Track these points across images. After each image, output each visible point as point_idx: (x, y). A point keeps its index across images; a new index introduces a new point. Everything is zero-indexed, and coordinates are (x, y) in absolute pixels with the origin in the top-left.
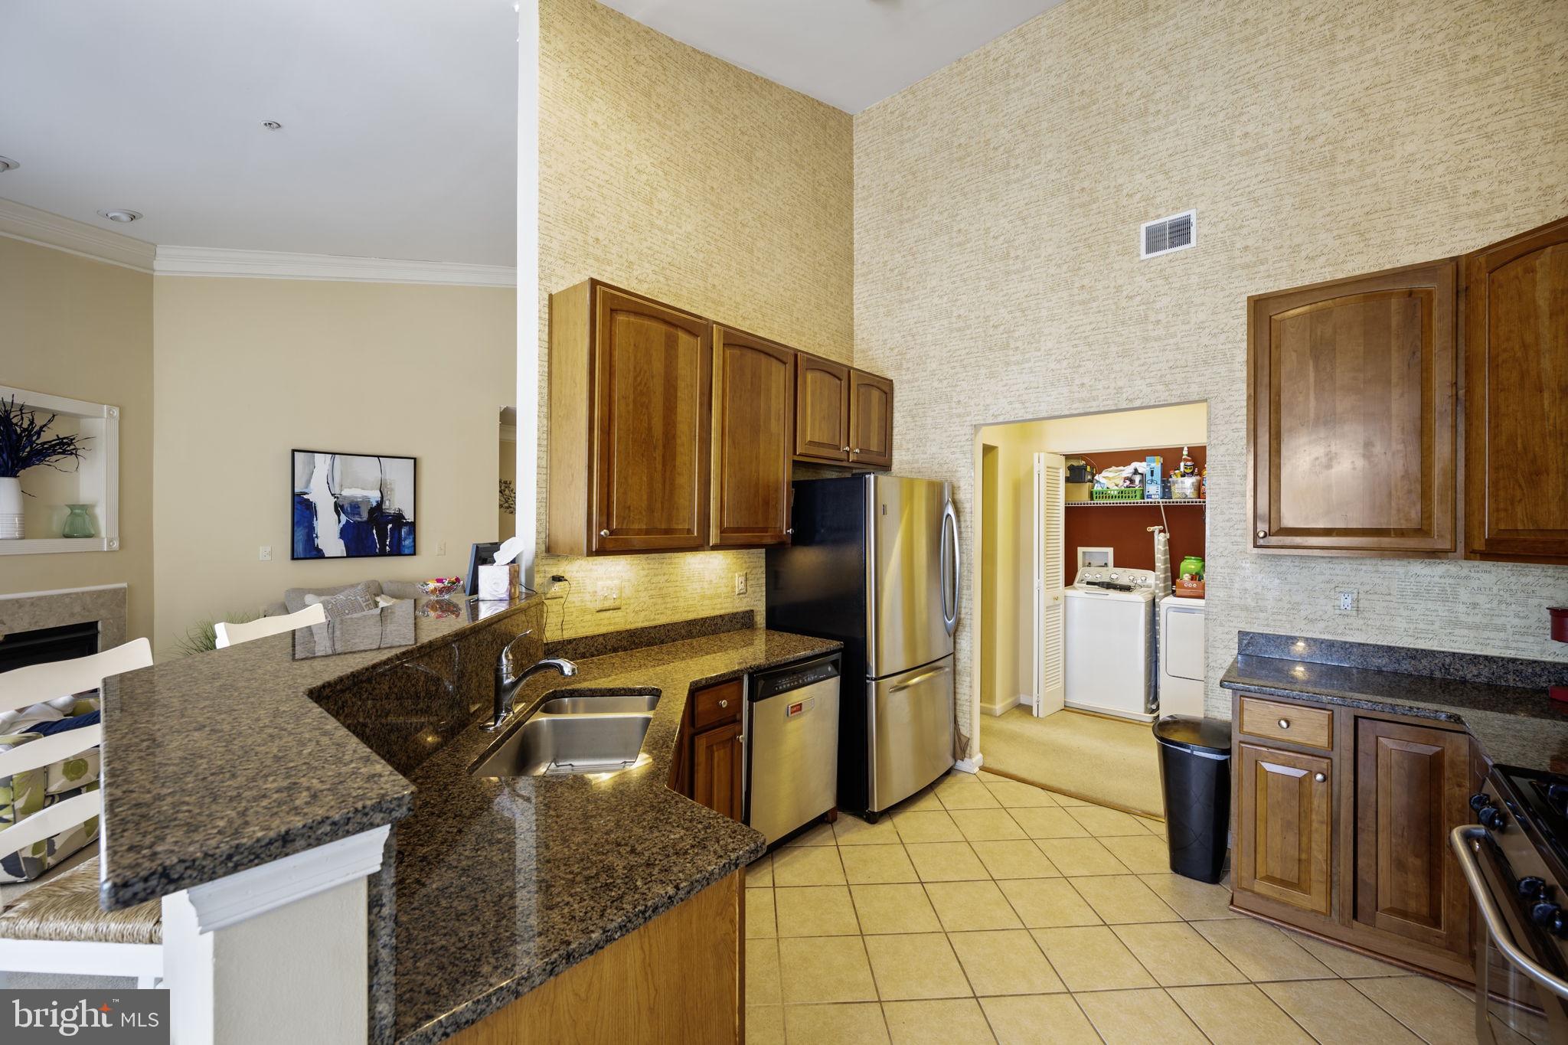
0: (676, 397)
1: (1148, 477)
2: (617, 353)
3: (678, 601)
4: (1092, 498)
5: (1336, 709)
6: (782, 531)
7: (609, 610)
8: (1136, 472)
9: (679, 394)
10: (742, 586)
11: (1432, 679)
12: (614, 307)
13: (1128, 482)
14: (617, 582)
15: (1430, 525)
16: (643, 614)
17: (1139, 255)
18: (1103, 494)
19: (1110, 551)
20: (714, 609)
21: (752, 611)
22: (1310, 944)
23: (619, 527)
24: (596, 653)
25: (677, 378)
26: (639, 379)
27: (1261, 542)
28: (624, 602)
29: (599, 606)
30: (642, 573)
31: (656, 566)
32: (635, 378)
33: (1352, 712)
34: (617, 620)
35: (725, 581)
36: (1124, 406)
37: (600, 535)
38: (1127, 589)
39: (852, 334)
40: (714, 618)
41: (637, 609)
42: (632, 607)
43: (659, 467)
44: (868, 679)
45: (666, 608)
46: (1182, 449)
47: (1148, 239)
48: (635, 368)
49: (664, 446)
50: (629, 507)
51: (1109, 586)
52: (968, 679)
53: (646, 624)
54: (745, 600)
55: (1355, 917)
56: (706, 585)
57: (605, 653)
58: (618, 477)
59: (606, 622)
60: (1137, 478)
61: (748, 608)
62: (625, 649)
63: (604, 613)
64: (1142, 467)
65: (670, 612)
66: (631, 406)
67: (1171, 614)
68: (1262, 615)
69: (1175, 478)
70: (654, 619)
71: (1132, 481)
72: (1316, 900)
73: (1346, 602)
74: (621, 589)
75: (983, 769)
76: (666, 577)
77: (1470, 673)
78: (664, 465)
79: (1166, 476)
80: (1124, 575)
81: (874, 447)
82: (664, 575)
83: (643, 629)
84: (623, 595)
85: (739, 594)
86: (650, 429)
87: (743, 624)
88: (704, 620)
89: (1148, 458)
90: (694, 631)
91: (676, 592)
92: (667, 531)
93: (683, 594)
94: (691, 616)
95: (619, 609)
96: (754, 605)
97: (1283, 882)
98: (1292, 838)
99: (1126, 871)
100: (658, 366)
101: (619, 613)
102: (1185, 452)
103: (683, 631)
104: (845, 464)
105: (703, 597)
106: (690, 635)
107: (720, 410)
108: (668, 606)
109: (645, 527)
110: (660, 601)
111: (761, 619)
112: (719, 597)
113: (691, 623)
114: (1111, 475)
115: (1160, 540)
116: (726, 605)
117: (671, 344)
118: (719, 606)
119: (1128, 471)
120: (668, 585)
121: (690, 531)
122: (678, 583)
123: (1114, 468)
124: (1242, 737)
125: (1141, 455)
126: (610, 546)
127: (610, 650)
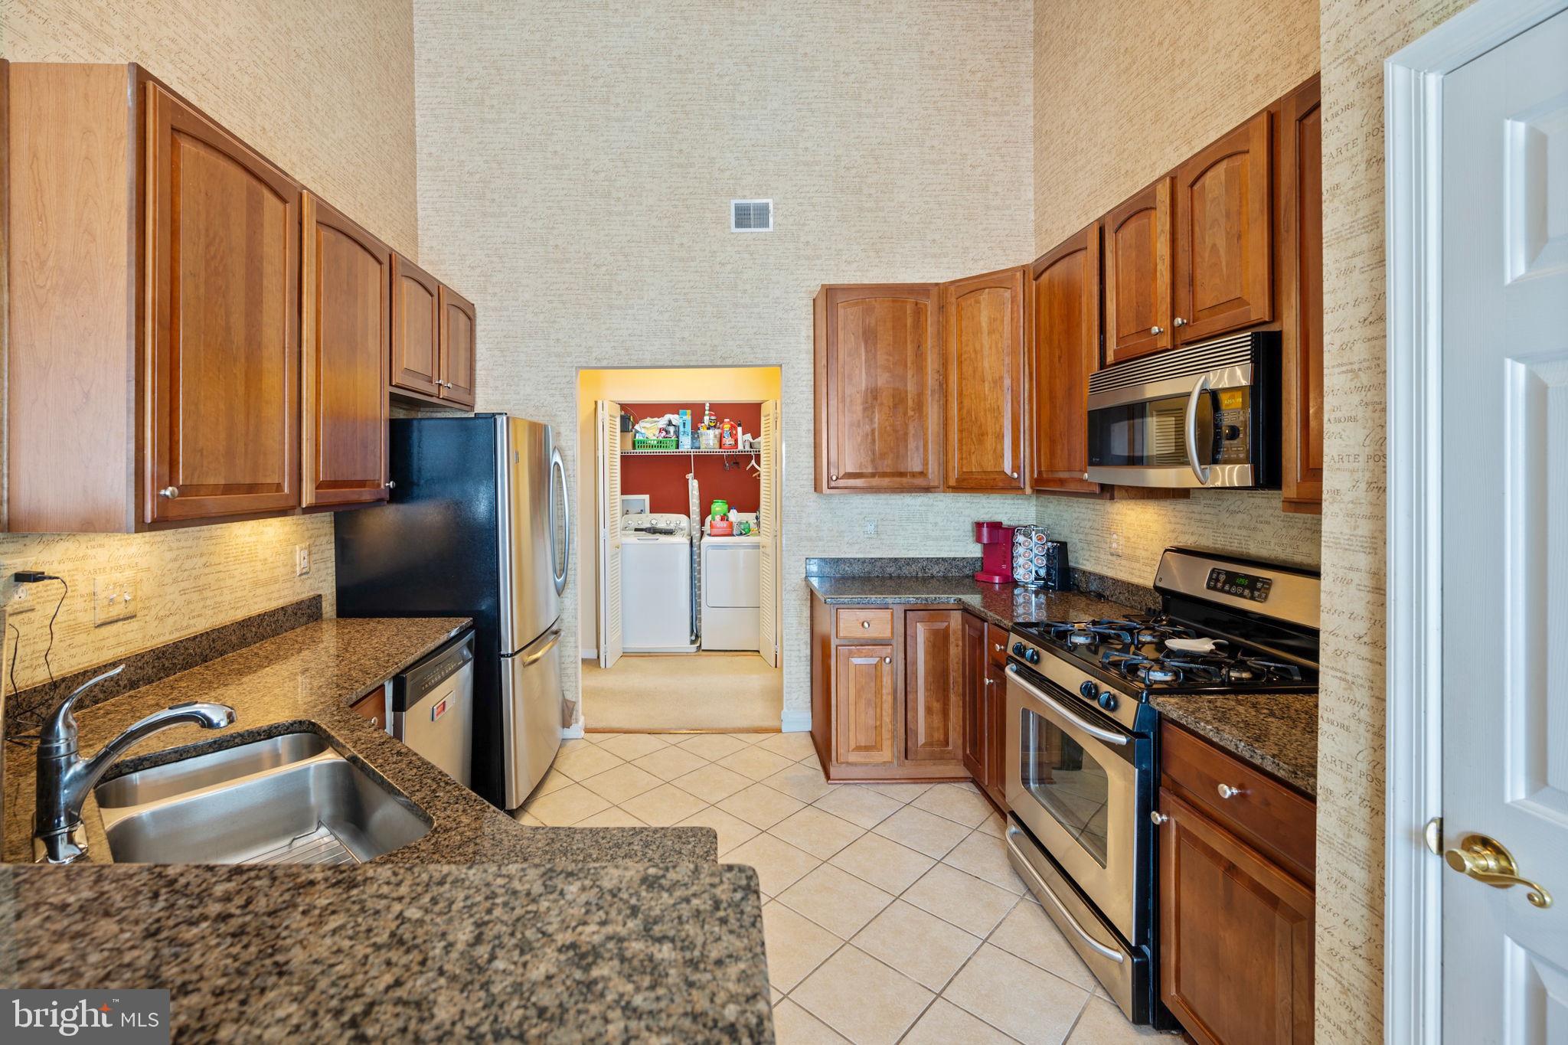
0: (261, 285)
1: (681, 429)
2: (183, 201)
3: (221, 595)
4: (634, 447)
5: (894, 607)
6: (379, 485)
7: (117, 621)
8: (670, 423)
9: (265, 282)
10: (305, 563)
11: (917, 577)
12: (178, 126)
13: (664, 433)
14: (129, 573)
15: (927, 469)
16: (170, 620)
17: (729, 227)
18: (644, 444)
19: (646, 497)
20: (270, 599)
21: (320, 596)
22: (881, 788)
23: (188, 483)
24: (101, 696)
25: (262, 257)
26: (213, 249)
27: (833, 484)
28: (140, 605)
29: (102, 617)
30: (169, 555)
31: (189, 543)
32: (208, 246)
33: (903, 608)
34: (130, 636)
35: (282, 557)
36: (719, 363)
37: (159, 495)
38: (669, 532)
39: (417, 239)
40: (273, 613)
41: (162, 613)
42: (153, 612)
43: (241, 390)
44: (503, 656)
45: (205, 607)
46: (704, 405)
47: (736, 215)
48: (207, 230)
49: (247, 358)
50: (201, 451)
51: (653, 531)
52: (572, 639)
53: (176, 636)
54: (309, 582)
55: (906, 758)
56: (259, 566)
57: (118, 693)
58: (186, 402)
59: (112, 641)
60: (672, 429)
61: (312, 594)
62: (150, 681)
63: (109, 628)
64: (675, 419)
65: (210, 612)
66: (202, 290)
67: (710, 551)
68: (821, 543)
69: (703, 430)
70: (188, 627)
71: (667, 432)
72: (887, 754)
73: (871, 528)
74: (136, 583)
75: (588, 731)
76: (204, 560)
77: (935, 570)
78: (247, 387)
79: (695, 428)
80: (663, 520)
81: (462, 384)
82: (202, 555)
83: (176, 645)
84: (139, 593)
85: (301, 575)
86: (228, 329)
87: (310, 616)
88: (261, 617)
89: (681, 411)
90: (249, 635)
91: (218, 580)
92: (252, 488)
93: (229, 582)
94: (240, 615)
95: (135, 616)
96: (318, 589)
97: (867, 748)
98: (871, 712)
99: (751, 782)
100: (238, 235)
101: (133, 625)
102: (707, 408)
103: (233, 638)
104: (434, 400)
105: (256, 584)
106: (244, 643)
107: (313, 315)
108: (208, 602)
109: (223, 482)
110: (195, 597)
111: (329, 607)
112: (276, 582)
113: (245, 624)
114: (648, 425)
115: (694, 485)
116: (286, 592)
117: (254, 208)
118: (276, 595)
119: (662, 422)
120: (207, 571)
121: (279, 487)
122: (221, 567)
123: (649, 419)
124: (838, 642)
125: (675, 408)
126: (173, 512)
127: (125, 687)
